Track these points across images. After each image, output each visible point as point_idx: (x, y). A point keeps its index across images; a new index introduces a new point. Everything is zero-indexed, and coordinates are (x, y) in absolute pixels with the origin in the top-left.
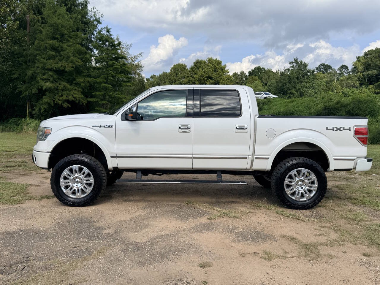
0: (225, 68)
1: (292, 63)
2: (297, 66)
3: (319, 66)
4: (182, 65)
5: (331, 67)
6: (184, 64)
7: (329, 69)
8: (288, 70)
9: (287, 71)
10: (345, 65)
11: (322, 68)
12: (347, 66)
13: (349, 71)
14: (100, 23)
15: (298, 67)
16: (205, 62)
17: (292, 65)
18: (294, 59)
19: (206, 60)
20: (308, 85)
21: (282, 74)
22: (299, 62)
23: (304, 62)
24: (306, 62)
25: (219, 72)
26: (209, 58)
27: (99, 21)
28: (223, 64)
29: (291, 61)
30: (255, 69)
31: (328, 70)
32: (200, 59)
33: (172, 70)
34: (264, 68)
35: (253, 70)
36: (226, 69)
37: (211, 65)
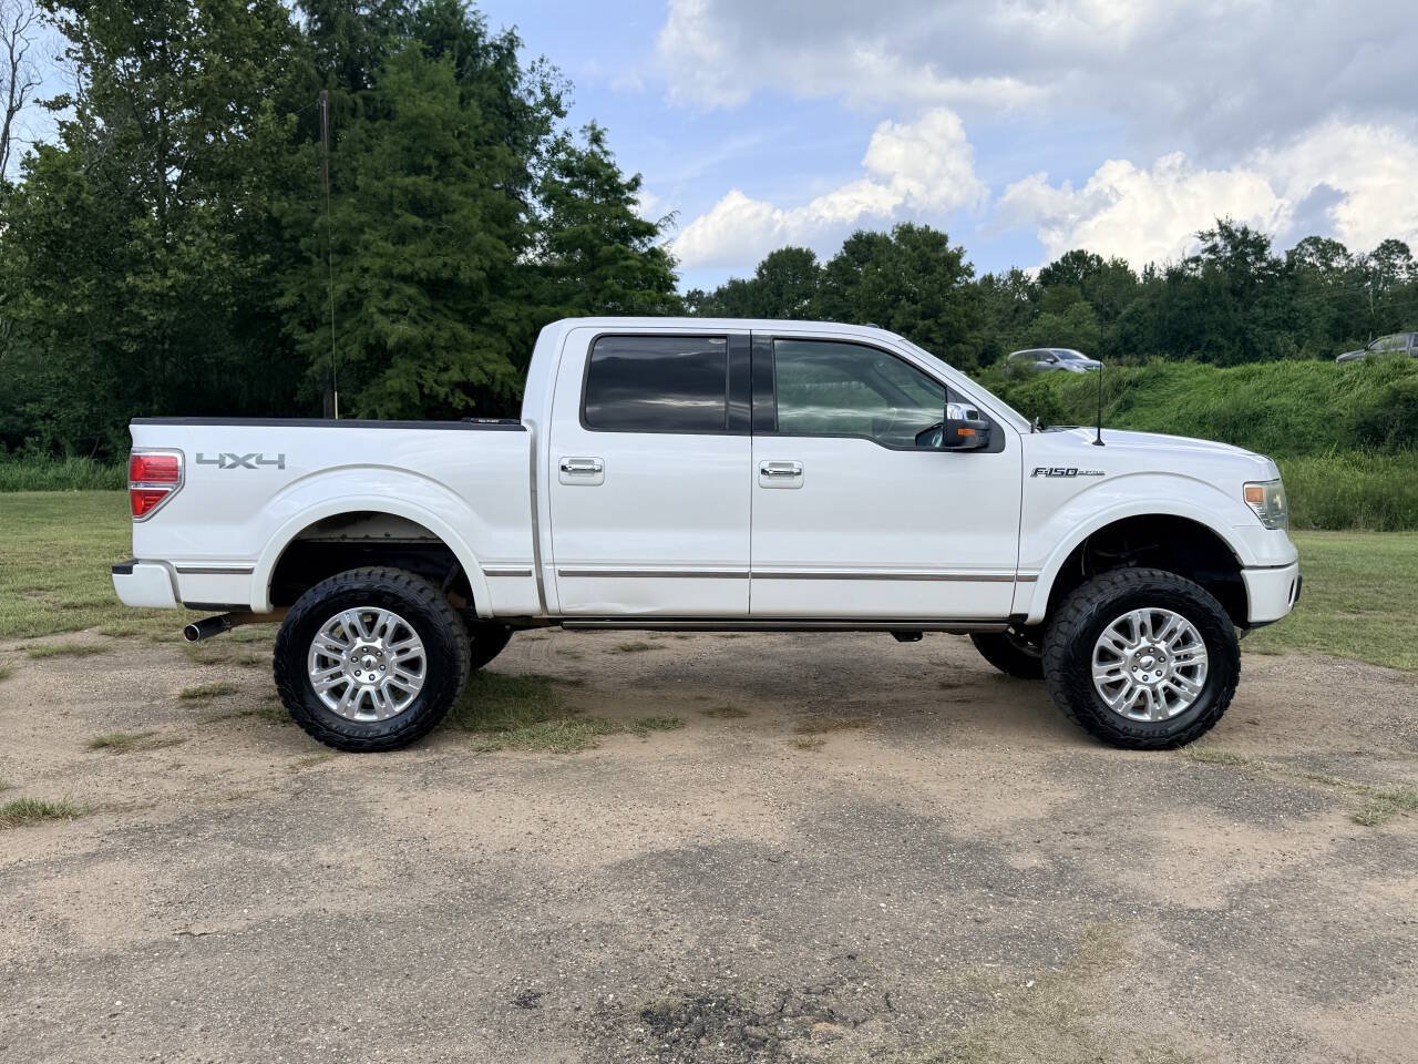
0: (960, 257)
1: (1212, 235)
2: (1229, 248)
3: (1300, 245)
4: (799, 251)
5: (1344, 249)
6: (805, 250)
7: (1339, 254)
8: (1196, 260)
9: (1193, 265)
10: (1397, 242)
11: (1311, 255)
12: (1403, 245)
13: (1411, 262)
14: (561, 114)
15: (1234, 248)
16: (889, 242)
17: (1210, 244)
18: (1220, 223)
19: (889, 233)
20: (1272, 315)
21: (1175, 276)
22: (1238, 234)
23: (1256, 233)
24: (1261, 233)
25: (939, 273)
26: (901, 225)
27: (554, 105)
28: (951, 246)
29: (1206, 230)
30: (1063, 259)
31: (1332, 260)
32: (866, 230)
33: (764, 272)
34: (1098, 257)
35: (1056, 266)
36: (964, 262)
37: (909, 250)
